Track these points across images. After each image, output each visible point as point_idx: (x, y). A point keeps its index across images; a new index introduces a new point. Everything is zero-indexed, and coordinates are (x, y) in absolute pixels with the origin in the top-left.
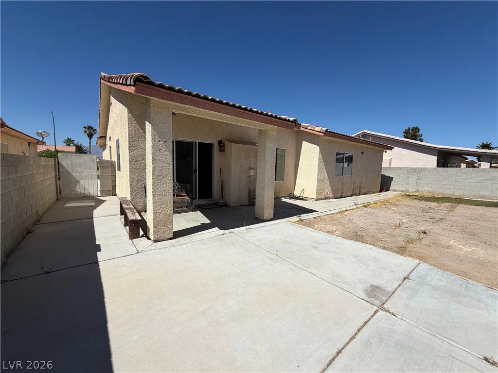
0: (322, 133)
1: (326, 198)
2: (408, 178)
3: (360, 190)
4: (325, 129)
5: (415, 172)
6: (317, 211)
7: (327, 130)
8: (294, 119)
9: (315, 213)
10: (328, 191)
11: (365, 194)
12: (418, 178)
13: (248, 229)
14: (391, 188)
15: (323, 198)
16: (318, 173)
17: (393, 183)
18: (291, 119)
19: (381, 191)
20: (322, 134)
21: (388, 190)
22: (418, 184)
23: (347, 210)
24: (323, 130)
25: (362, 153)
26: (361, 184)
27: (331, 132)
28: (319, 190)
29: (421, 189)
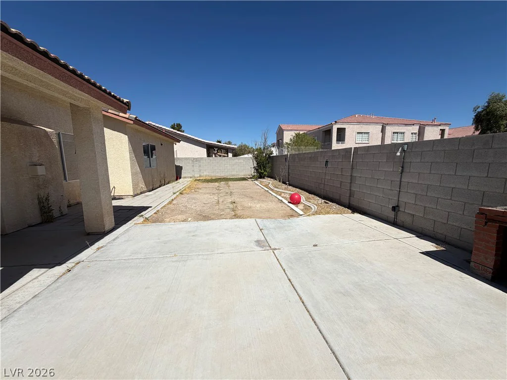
0: (132, 120)
1: (141, 193)
2: (193, 166)
3: (165, 181)
4: (135, 116)
5: (196, 161)
6: (151, 207)
7: (136, 117)
8: (128, 101)
9: (150, 209)
10: (142, 186)
11: (160, 187)
12: (200, 166)
13: (98, 249)
14: (182, 176)
15: (139, 192)
16: (131, 166)
17: (183, 171)
18: (125, 100)
19: (177, 180)
20: (132, 122)
21: (180, 178)
22: (200, 171)
23: (173, 200)
24: (131, 117)
25: (161, 144)
26: (165, 175)
27: (139, 121)
28: (135, 186)
29: (202, 174)
